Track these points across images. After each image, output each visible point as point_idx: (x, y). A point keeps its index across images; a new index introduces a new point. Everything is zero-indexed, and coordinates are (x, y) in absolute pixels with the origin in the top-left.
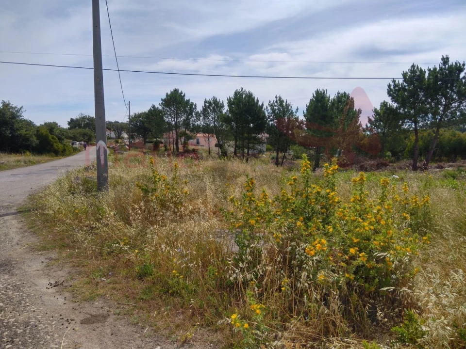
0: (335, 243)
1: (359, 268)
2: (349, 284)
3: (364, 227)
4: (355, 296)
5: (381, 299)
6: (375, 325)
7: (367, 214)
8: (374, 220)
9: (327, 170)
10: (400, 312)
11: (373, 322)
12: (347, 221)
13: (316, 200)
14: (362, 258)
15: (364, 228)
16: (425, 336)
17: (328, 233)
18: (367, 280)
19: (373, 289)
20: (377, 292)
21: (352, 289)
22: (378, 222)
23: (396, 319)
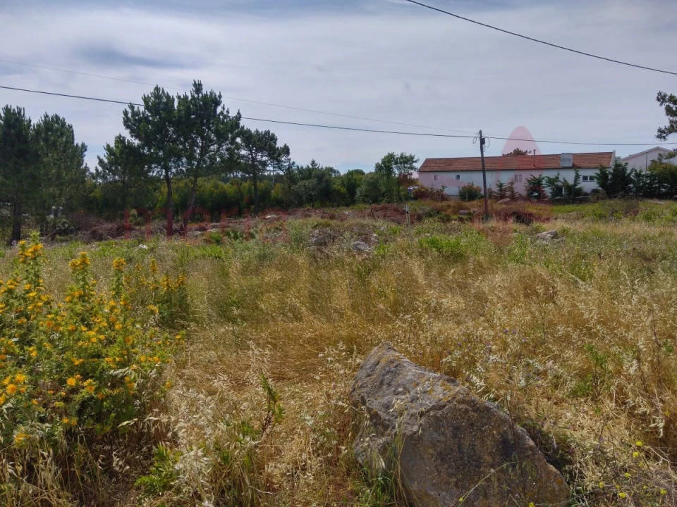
0: (43, 373)
1: (84, 404)
2: (69, 433)
3: (89, 338)
4: (81, 448)
5: (121, 440)
6: (114, 483)
7: (95, 316)
8: (106, 324)
9: (23, 250)
10: (149, 451)
11: (111, 478)
12: (62, 334)
13: (7, 305)
14: (88, 388)
15: (89, 341)
16: (181, 476)
17: (30, 358)
18: (99, 418)
19: (108, 429)
20: (115, 431)
21: (76, 440)
22: (111, 326)
23: (144, 462)
